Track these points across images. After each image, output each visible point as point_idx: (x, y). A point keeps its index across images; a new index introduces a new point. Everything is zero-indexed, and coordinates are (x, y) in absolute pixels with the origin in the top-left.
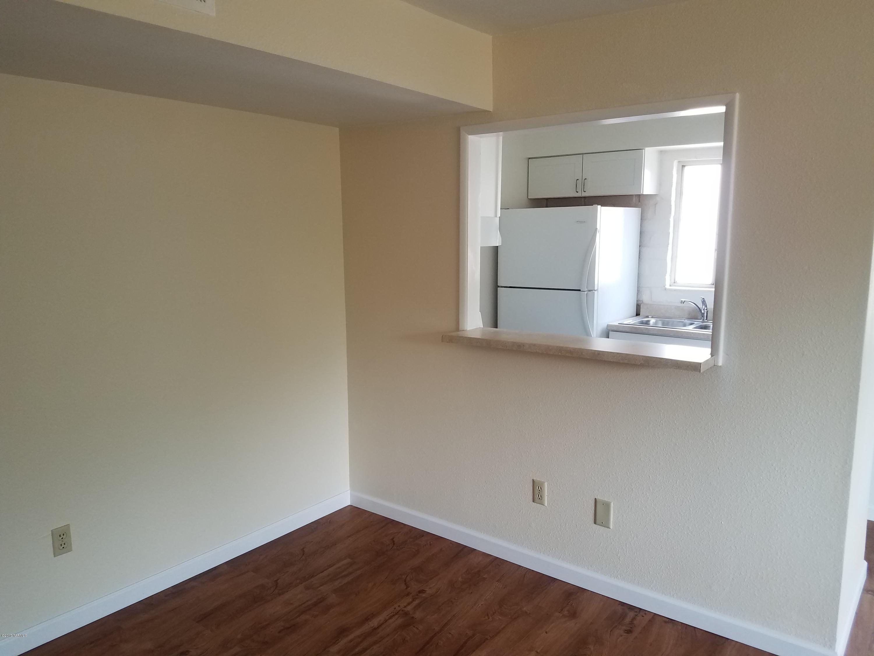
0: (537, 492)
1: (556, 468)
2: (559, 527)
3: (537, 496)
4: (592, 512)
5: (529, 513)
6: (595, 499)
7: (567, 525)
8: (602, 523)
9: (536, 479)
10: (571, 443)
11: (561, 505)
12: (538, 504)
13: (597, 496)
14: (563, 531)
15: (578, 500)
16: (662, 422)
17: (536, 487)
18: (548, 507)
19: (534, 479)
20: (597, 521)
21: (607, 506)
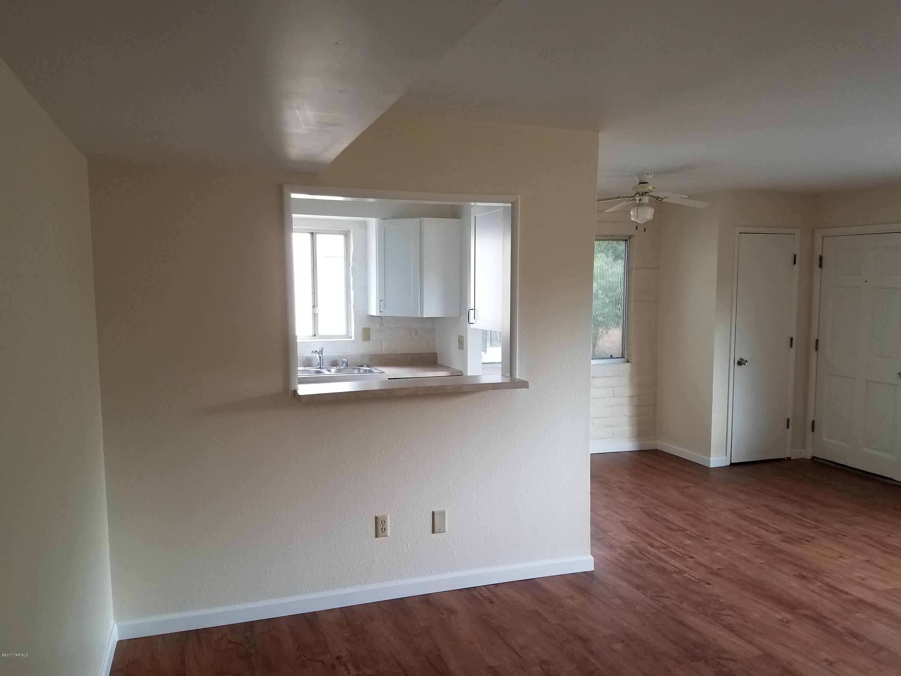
0: (380, 527)
1: (398, 498)
2: (402, 550)
3: (380, 531)
4: (430, 525)
5: (371, 550)
6: (433, 512)
7: (409, 545)
8: (440, 530)
9: (378, 515)
10: (411, 471)
11: (403, 529)
12: (380, 538)
13: (434, 509)
14: (405, 552)
15: (418, 519)
16: (480, 433)
17: (380, 522)
18: (390, 537)
19: (377, 515)
20: (436, 529)
21: (443, 514)
